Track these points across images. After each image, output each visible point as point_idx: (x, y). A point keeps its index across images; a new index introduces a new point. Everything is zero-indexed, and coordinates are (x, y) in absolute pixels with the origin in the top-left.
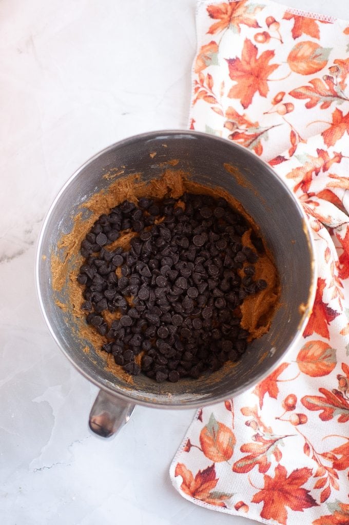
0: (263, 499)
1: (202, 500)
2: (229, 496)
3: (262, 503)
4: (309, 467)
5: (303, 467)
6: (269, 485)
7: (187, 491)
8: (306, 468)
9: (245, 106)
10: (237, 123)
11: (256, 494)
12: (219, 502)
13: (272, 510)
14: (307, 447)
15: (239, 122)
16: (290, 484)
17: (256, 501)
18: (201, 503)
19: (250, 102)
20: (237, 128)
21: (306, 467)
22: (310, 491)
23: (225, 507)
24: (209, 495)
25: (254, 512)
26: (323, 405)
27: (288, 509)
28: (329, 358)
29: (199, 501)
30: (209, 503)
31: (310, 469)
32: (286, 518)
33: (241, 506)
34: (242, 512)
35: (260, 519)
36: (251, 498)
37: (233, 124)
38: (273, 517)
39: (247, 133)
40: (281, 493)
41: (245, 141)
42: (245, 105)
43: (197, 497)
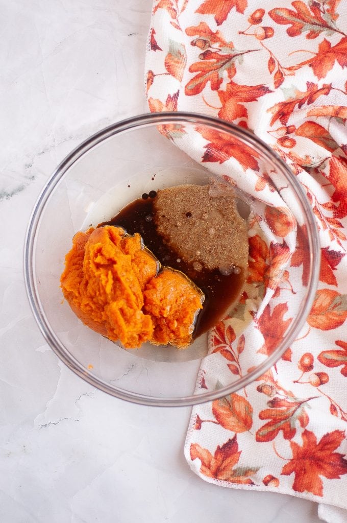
0: (294, 470)
1: (226, 480)
2: (255, 471)
3: (293, 475)
4: (341, 430)
5: (333, 430)
6: (298, 454)
7: (208, 472)
8: (337, 431)
9: (219, 23)
10: (209, 40)
11: (286, 466)
12: (244, 479)
13: (306, 481)
14: (333, 409)
15: (211, 40)
16: (322, 450)
17: (286, 472)
18: (225, 484)
19: (225, 18)
20: (210, 46)
21: (337, 429)
22: (344, 455)
23: (253, 483)
24: (232, 473)
25: (286, 486)
26: (343, 359)
27: (322, 478)
28: (339, 307)
29: (223, 481)
30: (234, 482)
31: (342, 432)
32: (322, 488)
33: (270, 480)
34: (272, 487)
35: (292, 493)
36: (280, 470)
37: (205, 42)
38: (307, 489)
39: (220, 53)
40: (313, 461)
41: (218, 62)
42: (219, 21)
43: (220, 478)
